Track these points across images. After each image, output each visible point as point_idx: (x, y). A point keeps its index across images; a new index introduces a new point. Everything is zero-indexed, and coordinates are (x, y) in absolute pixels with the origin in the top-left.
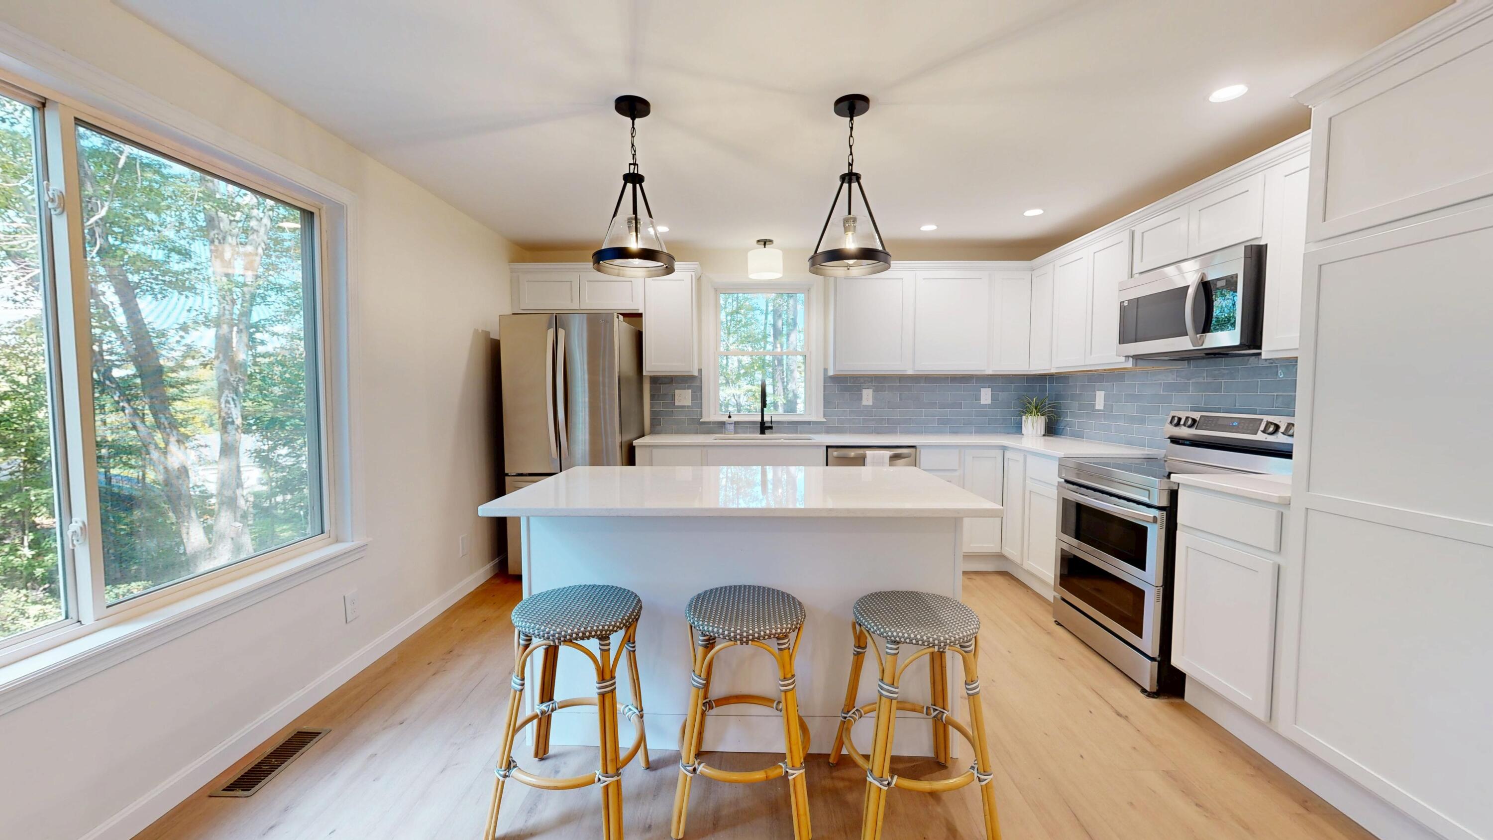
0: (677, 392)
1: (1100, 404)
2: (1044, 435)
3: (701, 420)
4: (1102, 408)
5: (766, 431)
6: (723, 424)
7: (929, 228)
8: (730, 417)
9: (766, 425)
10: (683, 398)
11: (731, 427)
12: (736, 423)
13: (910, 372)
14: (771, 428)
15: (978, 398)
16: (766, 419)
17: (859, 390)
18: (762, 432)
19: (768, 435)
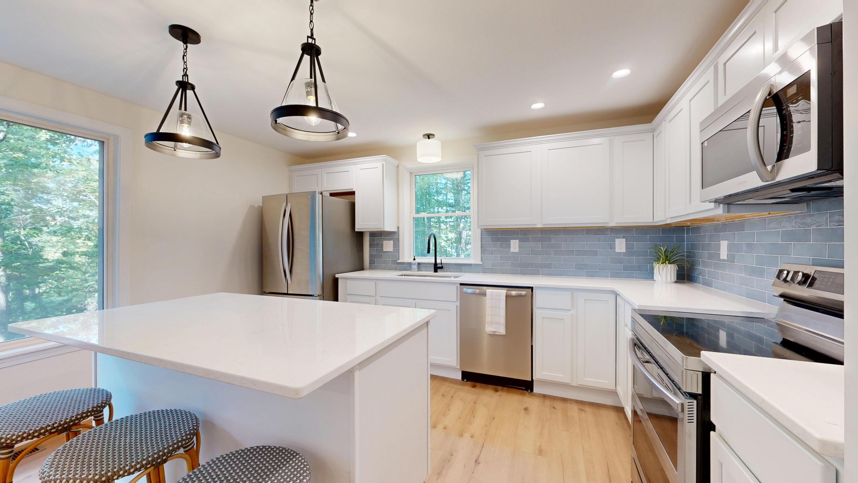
0: (385, 242)
1: (724, 254)
2: (676, 282)
3: (398, 261)
4: (726, 258)
5: (438, 270)
6: (410, 264)
7: (538, 106)
8: (414, 259)
9: (438, 266)
10: (388, 246)
11: (415, 267)
12: (419, 264)
13: (539, 226)
14: (441, 268)
15: (612, 247)
16: (438, 261)
17: (508, 241)
18: (436, 271)
19: (440, 273)
